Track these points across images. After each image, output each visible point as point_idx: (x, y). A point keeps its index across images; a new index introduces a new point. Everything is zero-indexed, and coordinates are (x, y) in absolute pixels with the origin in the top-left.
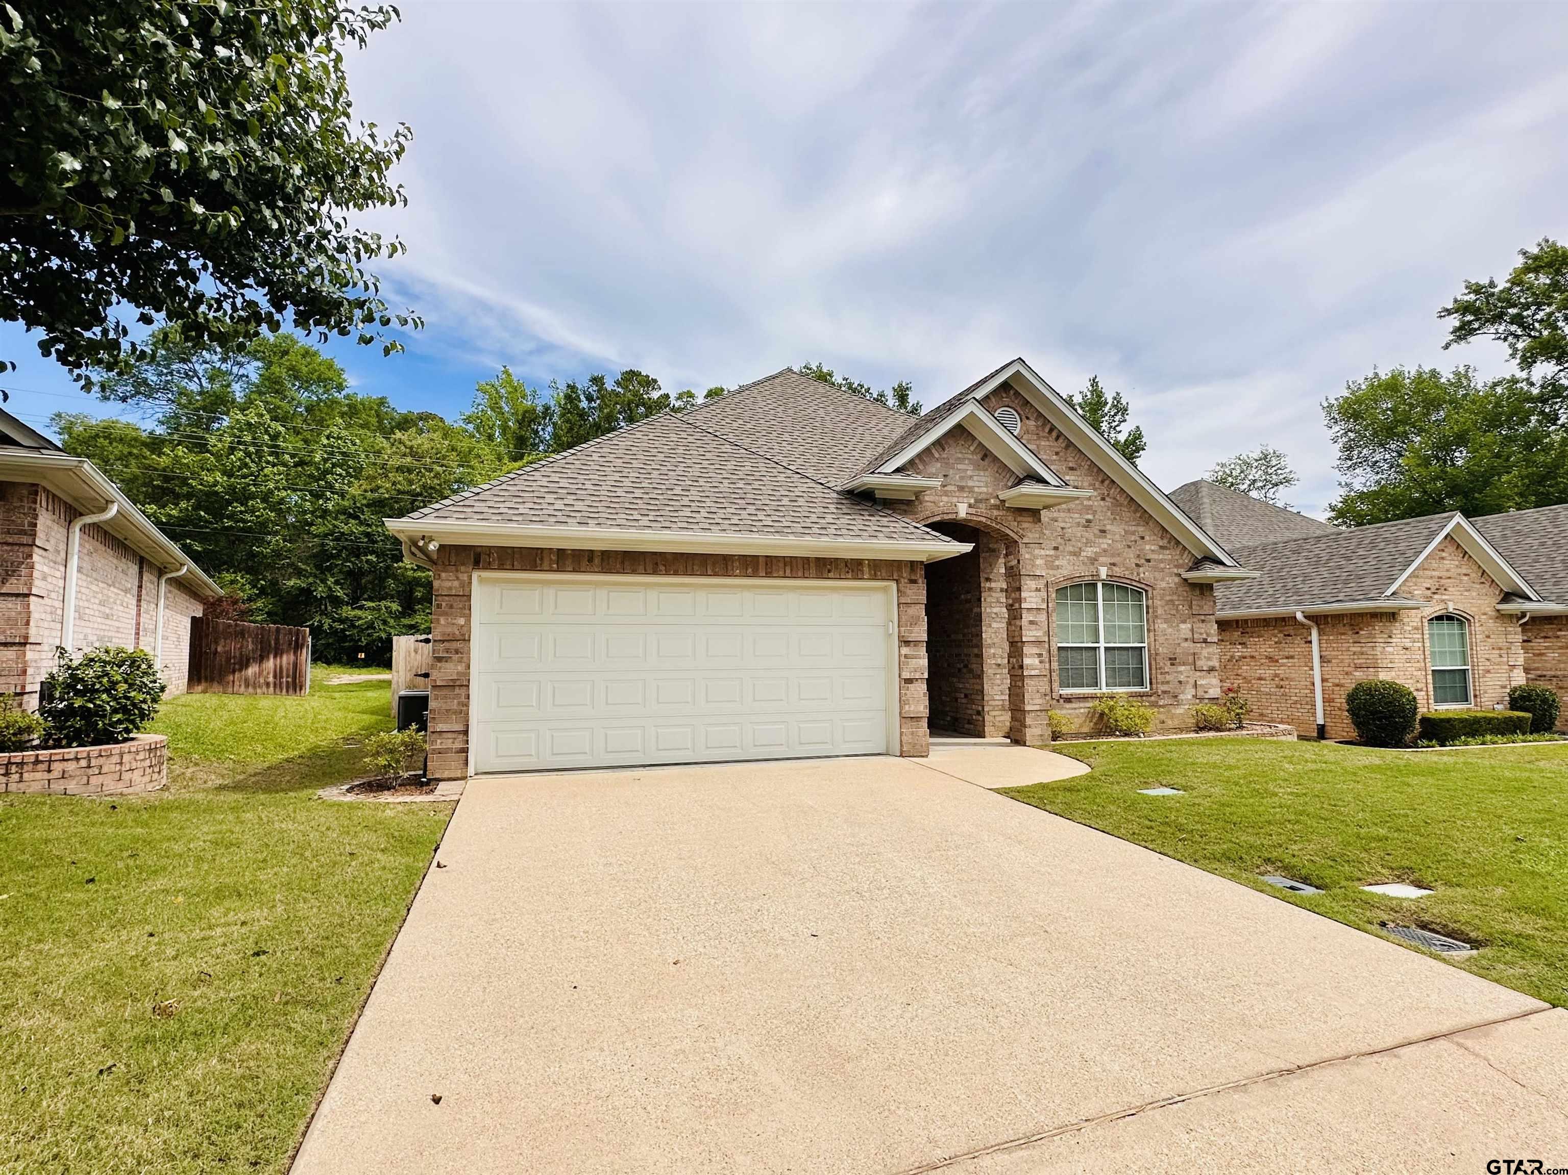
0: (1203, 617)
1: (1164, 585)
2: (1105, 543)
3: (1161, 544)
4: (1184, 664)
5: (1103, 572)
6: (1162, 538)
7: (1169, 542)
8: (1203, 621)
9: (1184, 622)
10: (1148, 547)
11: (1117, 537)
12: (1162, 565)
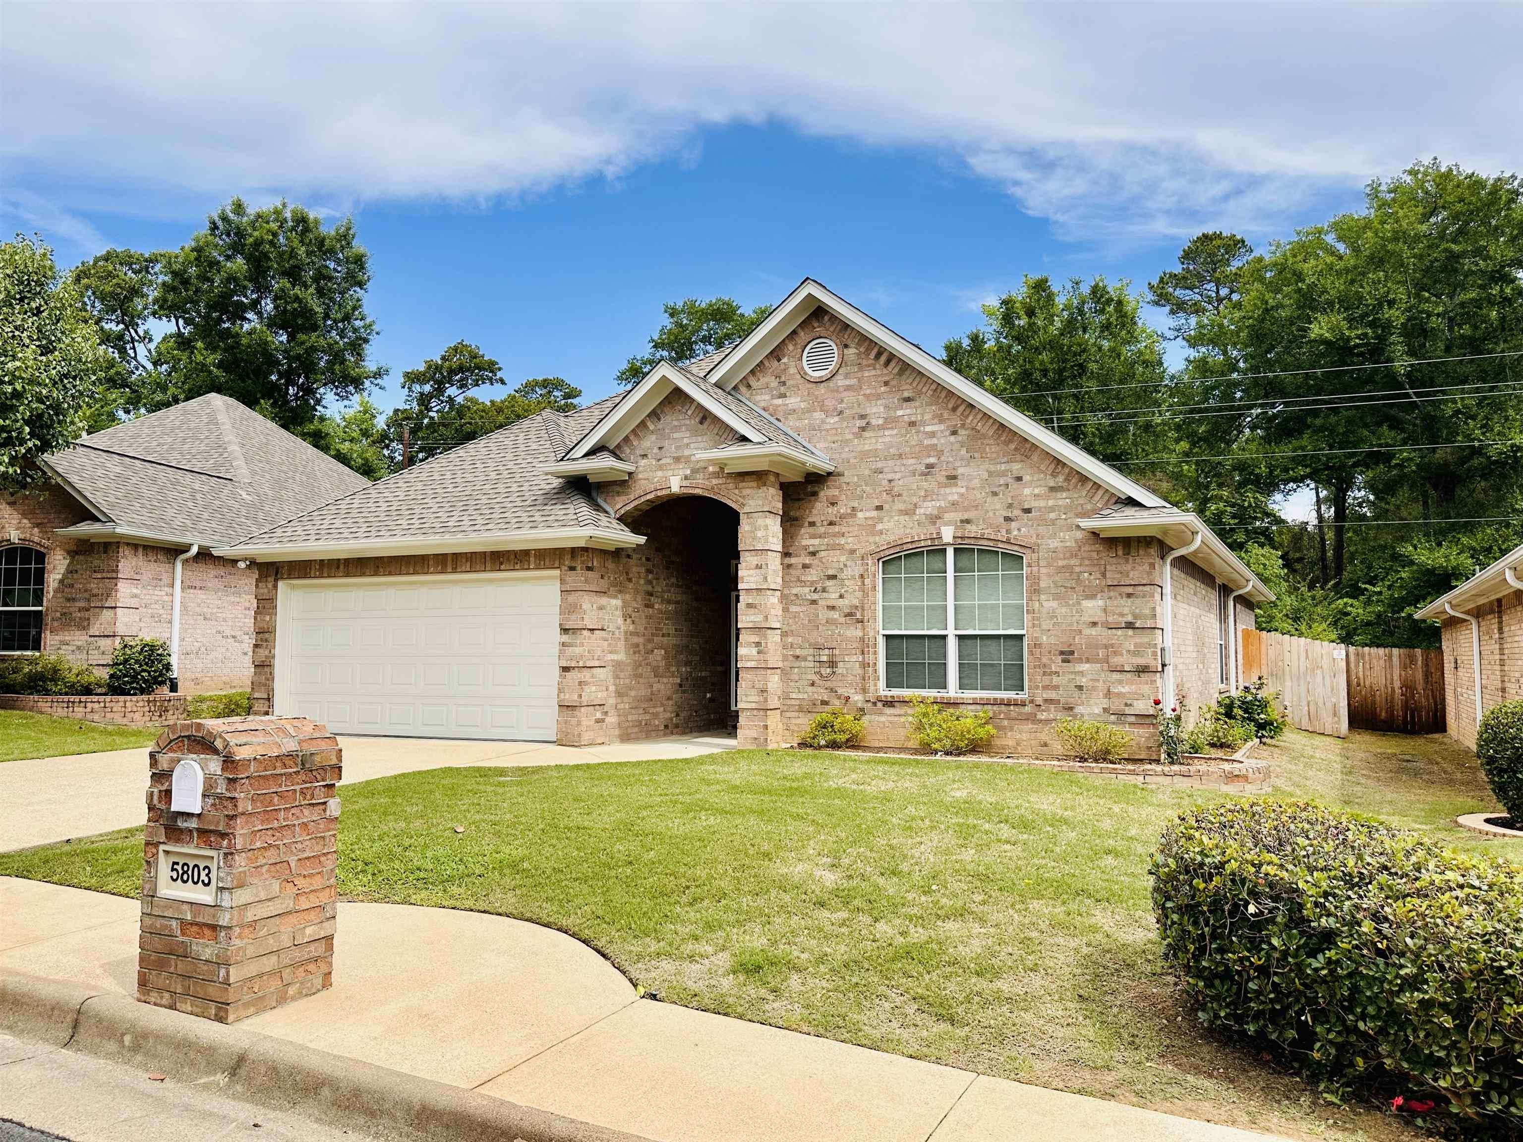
1: (1054, 544)
2: (953, 493)
3: (1052, 484)
4: (1088, 661)
5: (948, 534)
7: (1067, 479)
8: (1129, 595)
9: (1093, 597)
10: (1027, 491)
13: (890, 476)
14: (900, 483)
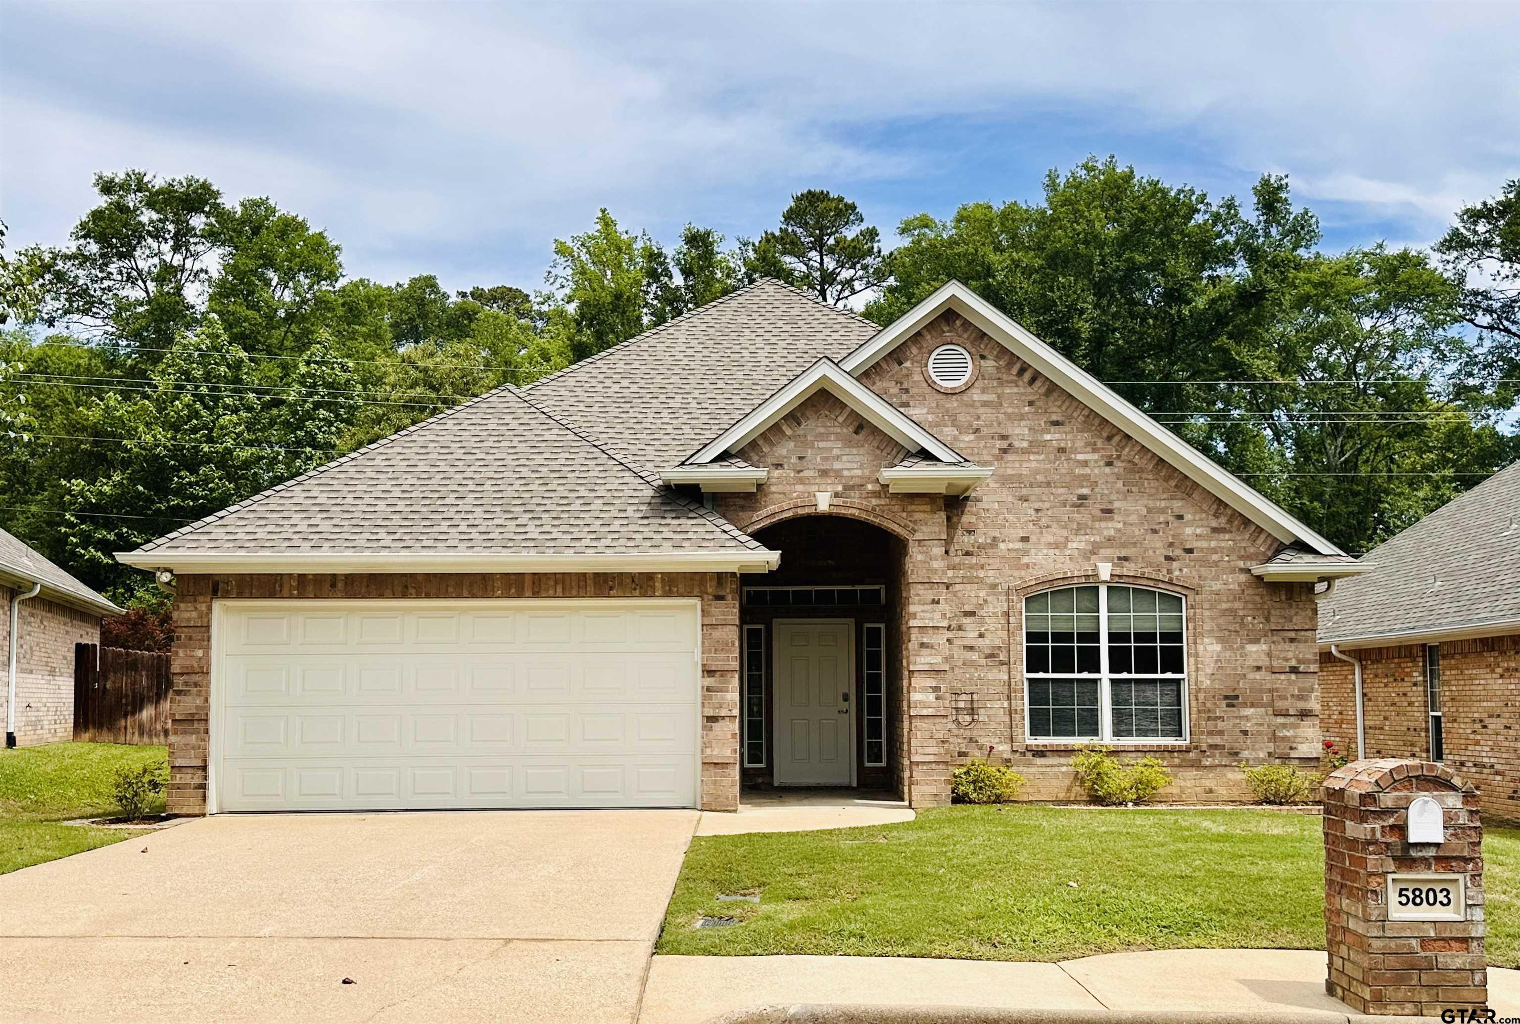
0: (1292, 635)
1: (1217, 586)
2: (1110, 528)
3: (1214, 524)
4: (1252, 705)
5: (1105, 571)
6: (1216, 515)
7: (1230, 521)
8: (1292, 640)
9: (1256, 641)
10: (1188, 531)
11: (1133, 518)
12: (1215, 557)
13: (1037, 505)
14: (1049, 513)
